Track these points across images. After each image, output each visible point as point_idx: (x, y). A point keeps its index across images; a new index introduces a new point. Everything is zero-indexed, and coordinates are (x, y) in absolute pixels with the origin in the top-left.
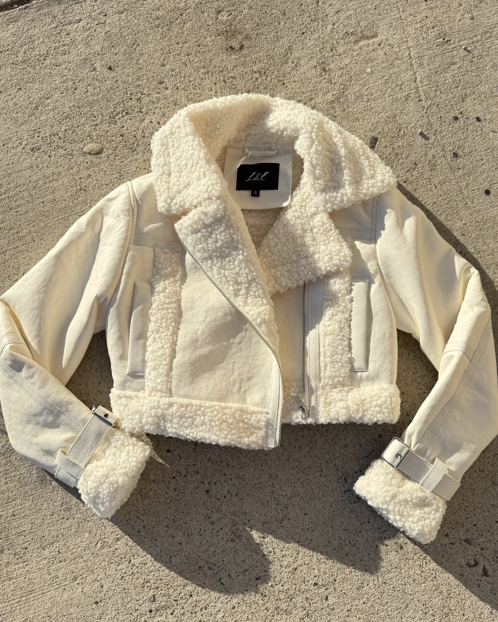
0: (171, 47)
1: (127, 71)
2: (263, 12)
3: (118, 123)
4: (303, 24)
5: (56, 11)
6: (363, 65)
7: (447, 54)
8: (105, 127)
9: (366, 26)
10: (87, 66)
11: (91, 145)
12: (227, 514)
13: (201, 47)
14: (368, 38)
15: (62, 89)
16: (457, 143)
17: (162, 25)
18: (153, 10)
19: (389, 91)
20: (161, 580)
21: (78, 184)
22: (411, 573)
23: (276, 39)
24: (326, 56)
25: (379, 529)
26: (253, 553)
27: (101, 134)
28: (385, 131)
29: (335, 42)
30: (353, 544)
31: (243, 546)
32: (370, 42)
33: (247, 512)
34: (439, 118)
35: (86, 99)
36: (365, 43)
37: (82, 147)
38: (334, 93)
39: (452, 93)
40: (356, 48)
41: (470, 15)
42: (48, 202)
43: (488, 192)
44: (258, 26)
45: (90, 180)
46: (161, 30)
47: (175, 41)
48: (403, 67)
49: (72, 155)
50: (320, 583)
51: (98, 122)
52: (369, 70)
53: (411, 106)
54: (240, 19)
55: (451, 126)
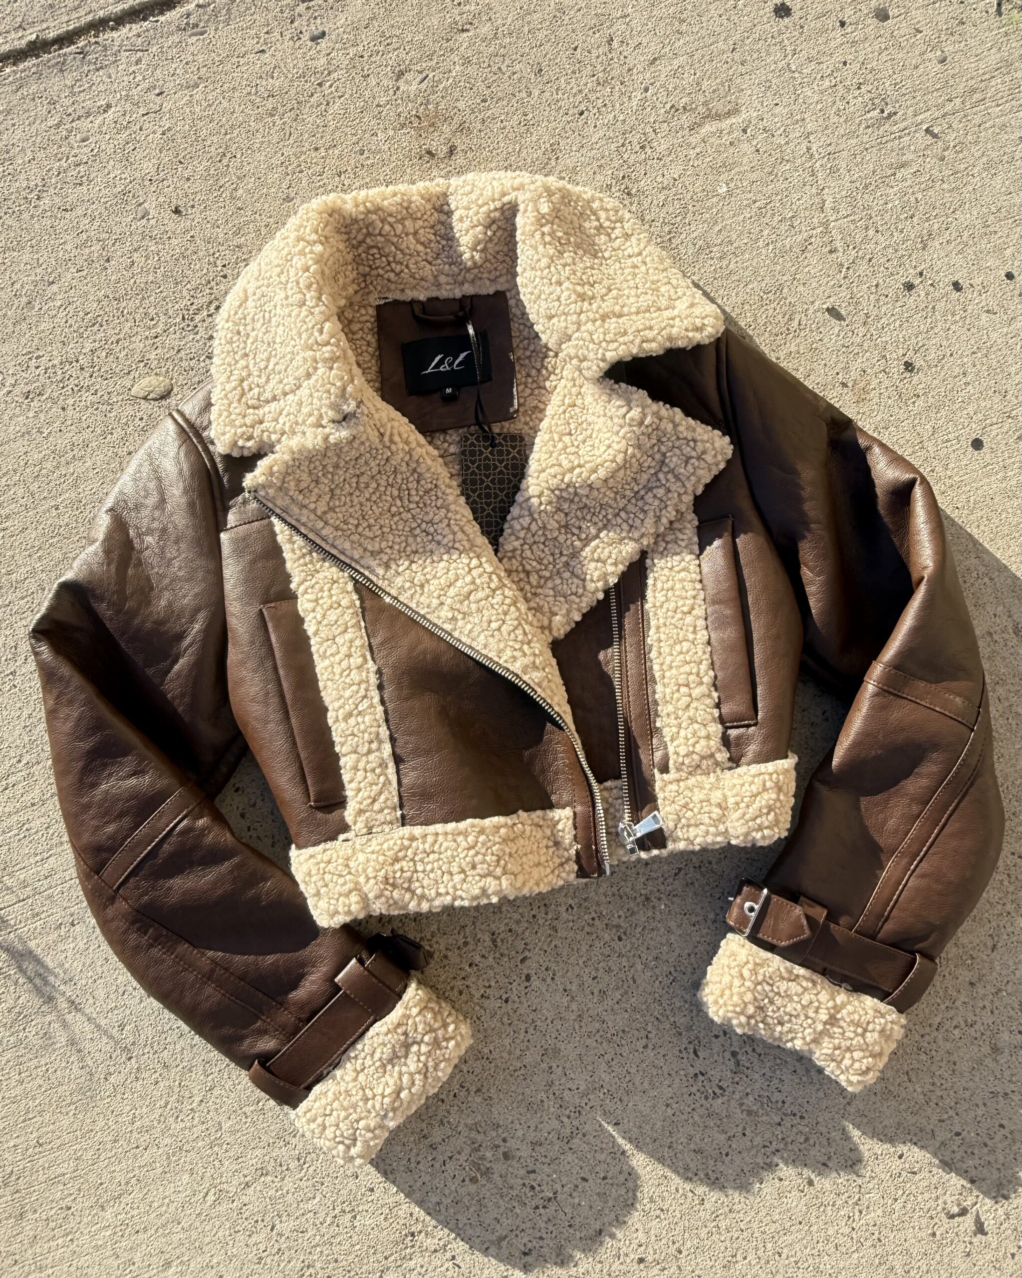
0: (303, 157)
1: (212, 215)
2: (495, 68)
3: (202, 332)
5: (56, 88)
8: (172, 340)
11: (148, 379)
12: (459, 1129)
13: (366, 154)
15: (80, 262)
16: (914, 341)
17: (281, 110)
18: (261, 77)
19: (766, 233)
20: (336, 1261)
22: (830, 1232)
23: (523, 129)
24: (631, 162)
25: (764, 1146)
26: (516, 1204)
27: (167, 356)
29: (649, 130)
30: (713, 1179)
31: (496, 1191)
33: (501, 1123)
34: (873, 289)
36: (714, 129)
37: (128, 385)
39: (902, 232)
40: (693, 140)
41: (939, 53)
42: (66, 507)
43: (977, 444)
44: (484, 101)
46: (279, 122)
47: (311, 144)
49: (109, 404)
50: (650, 1258)
51: (159, 330)
52: (723, 190)
53: (814, 263)
54: (446, 89)
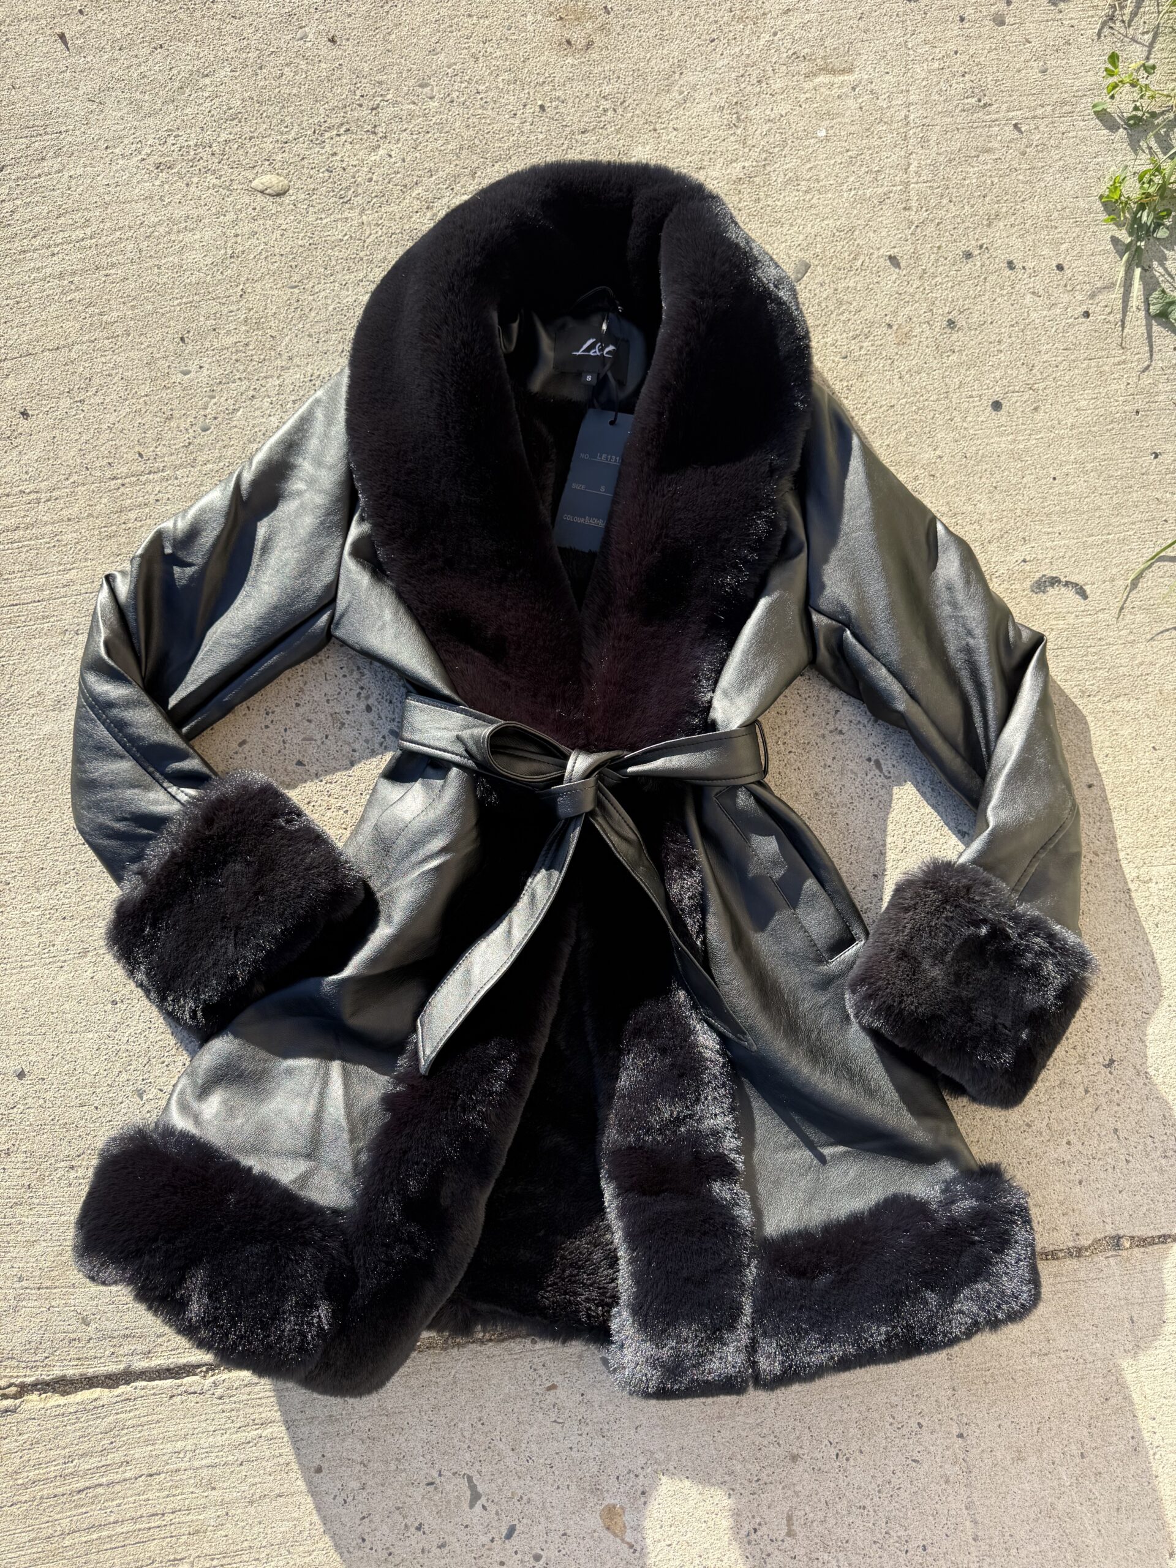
4: (716, 22)
6: (814, 121)
7: (979, 130)
9: (835, 49)
10: (290, 28)
14: (833, 72)
21: (229, 245)
28: (827, 253)
32: (836, 80)
35: (277, 90)
38: (746, 164)
45: (254, 241)
48: (889, 139)
55: (956, 268)
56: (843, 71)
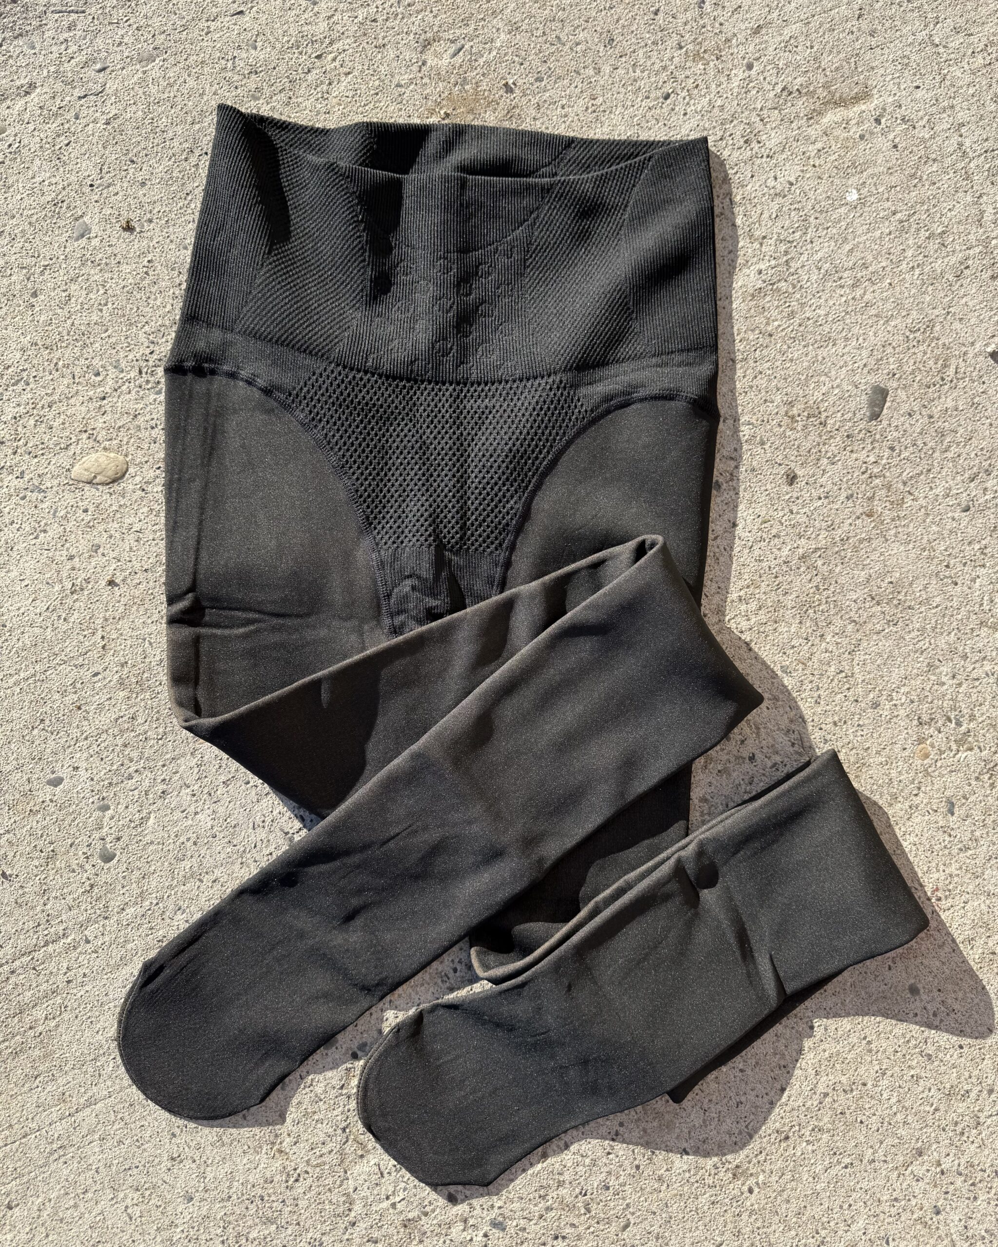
2: (552, 37)
4: (665, 68)
6: (837, 181)
8: (126, 402)
9: (837, 69)
10: (62, 223)
11: (94, 456)
14: (845, 102)
17: (267, 91)
18: (239, 48)
21: (65, 575)
27: (119, 424)
28: (905, 368)
29: (755, 119)
32: (851, 115)
35: (69, 322)
36: (838, 118)
37: (67, 465)
38: (762, 266)
45: (99, 559)
48: (946, 182)
49: (41, 491)
51: (107, 389)
53: (972, 293)
54: (488, 63)
56: (857, 99)
